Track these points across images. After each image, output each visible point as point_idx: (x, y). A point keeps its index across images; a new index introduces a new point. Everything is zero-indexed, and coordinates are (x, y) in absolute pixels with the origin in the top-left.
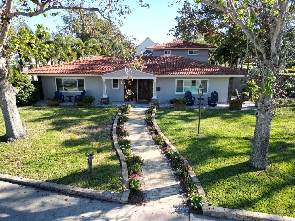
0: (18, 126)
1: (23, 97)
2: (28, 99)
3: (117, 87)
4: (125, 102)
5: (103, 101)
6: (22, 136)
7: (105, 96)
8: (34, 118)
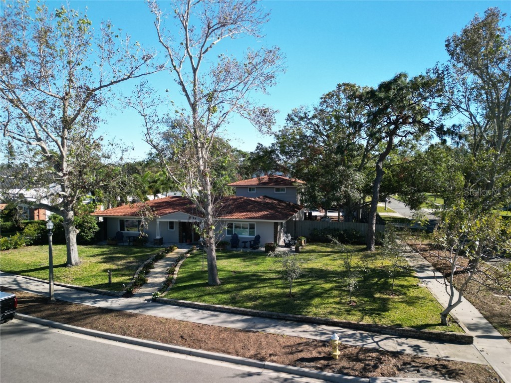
0: (75, 256)
1: (88, 236)
2: (92, 238)
3: (173, 228)
4: (180, 244)
5: (156, 241)
6: (76, 264)
7: (158, 237)
8: (91, 254)
